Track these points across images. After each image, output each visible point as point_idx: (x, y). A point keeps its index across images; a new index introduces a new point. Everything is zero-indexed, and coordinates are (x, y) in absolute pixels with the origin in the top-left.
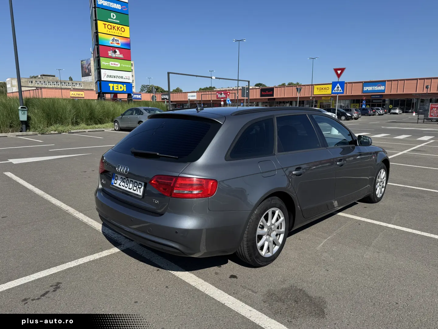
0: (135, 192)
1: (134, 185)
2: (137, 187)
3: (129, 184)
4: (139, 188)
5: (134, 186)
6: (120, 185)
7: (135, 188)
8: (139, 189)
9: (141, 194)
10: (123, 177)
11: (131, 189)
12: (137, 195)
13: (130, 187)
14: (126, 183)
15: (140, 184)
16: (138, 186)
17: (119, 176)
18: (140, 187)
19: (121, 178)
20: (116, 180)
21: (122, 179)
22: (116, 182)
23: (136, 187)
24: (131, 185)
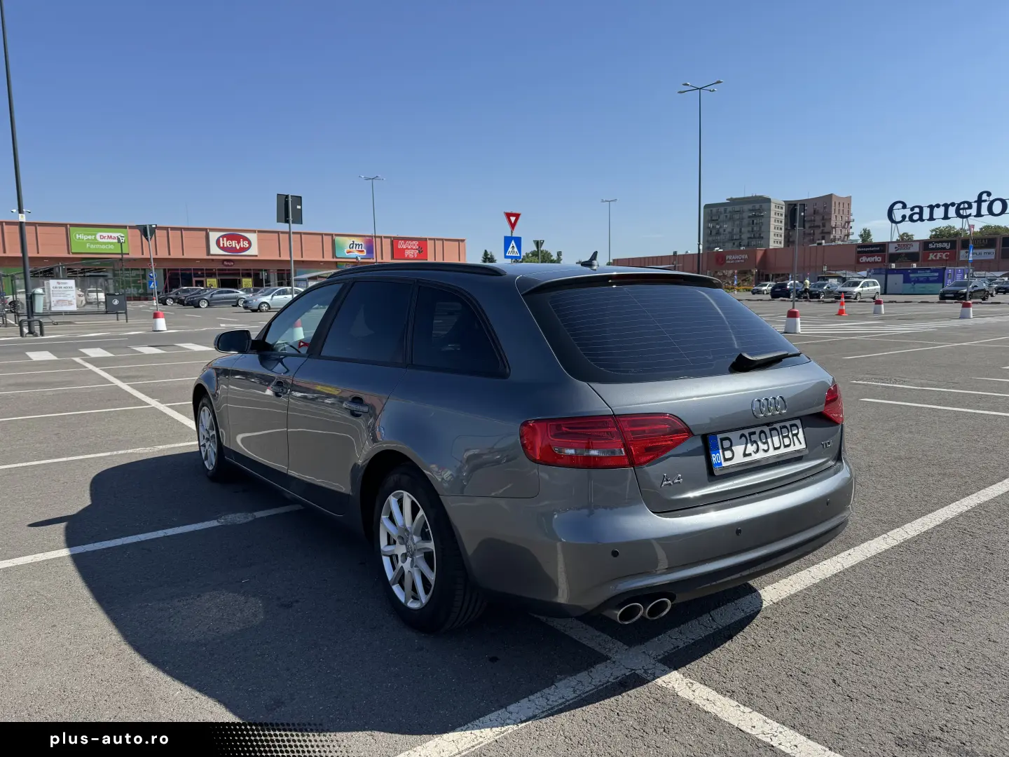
0: (791, 449)
1: (782, 434)
2: (790, 435)
3: (769, 440)
4: (793, 435)
5: (784, 437)
6: (750, 455)
7: (787, 441)
8: (795, 438)
9: (803, 446)
10: (746, 432)
11: (779, 448)
12: (798, 451)
13: (777, 445)
14: (761, 440)
15: (792, 426)
16: (790, 433)
17: (734, 436)
18: (795, 432)
19: (741, 437)
20: (730, 449)
21: (743, 438)
22: (728, 454)
23: (787, 436)
24: (776, 439)
